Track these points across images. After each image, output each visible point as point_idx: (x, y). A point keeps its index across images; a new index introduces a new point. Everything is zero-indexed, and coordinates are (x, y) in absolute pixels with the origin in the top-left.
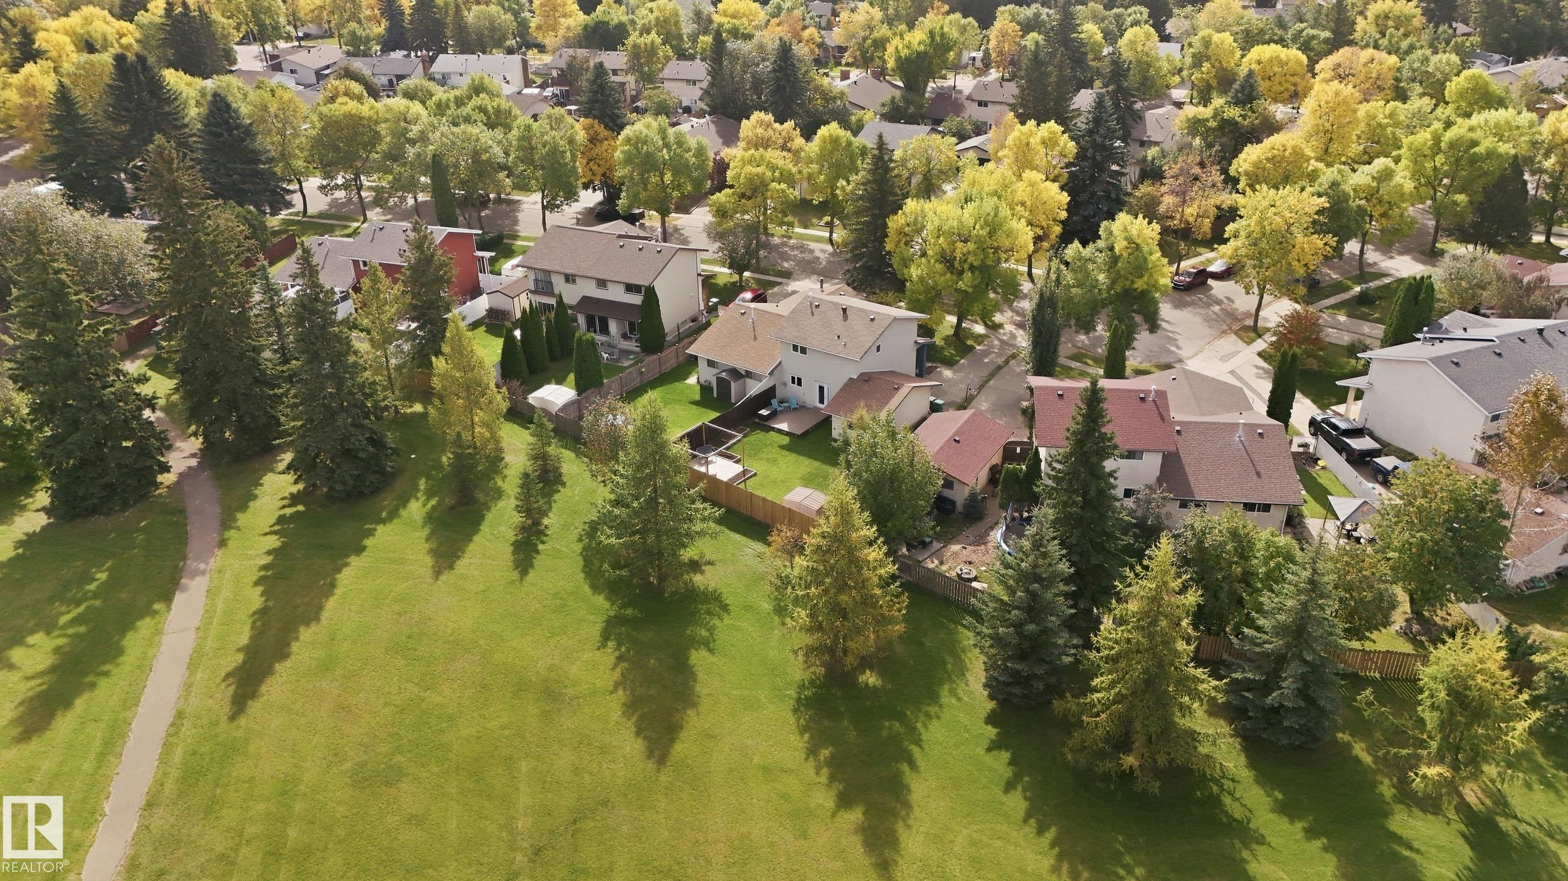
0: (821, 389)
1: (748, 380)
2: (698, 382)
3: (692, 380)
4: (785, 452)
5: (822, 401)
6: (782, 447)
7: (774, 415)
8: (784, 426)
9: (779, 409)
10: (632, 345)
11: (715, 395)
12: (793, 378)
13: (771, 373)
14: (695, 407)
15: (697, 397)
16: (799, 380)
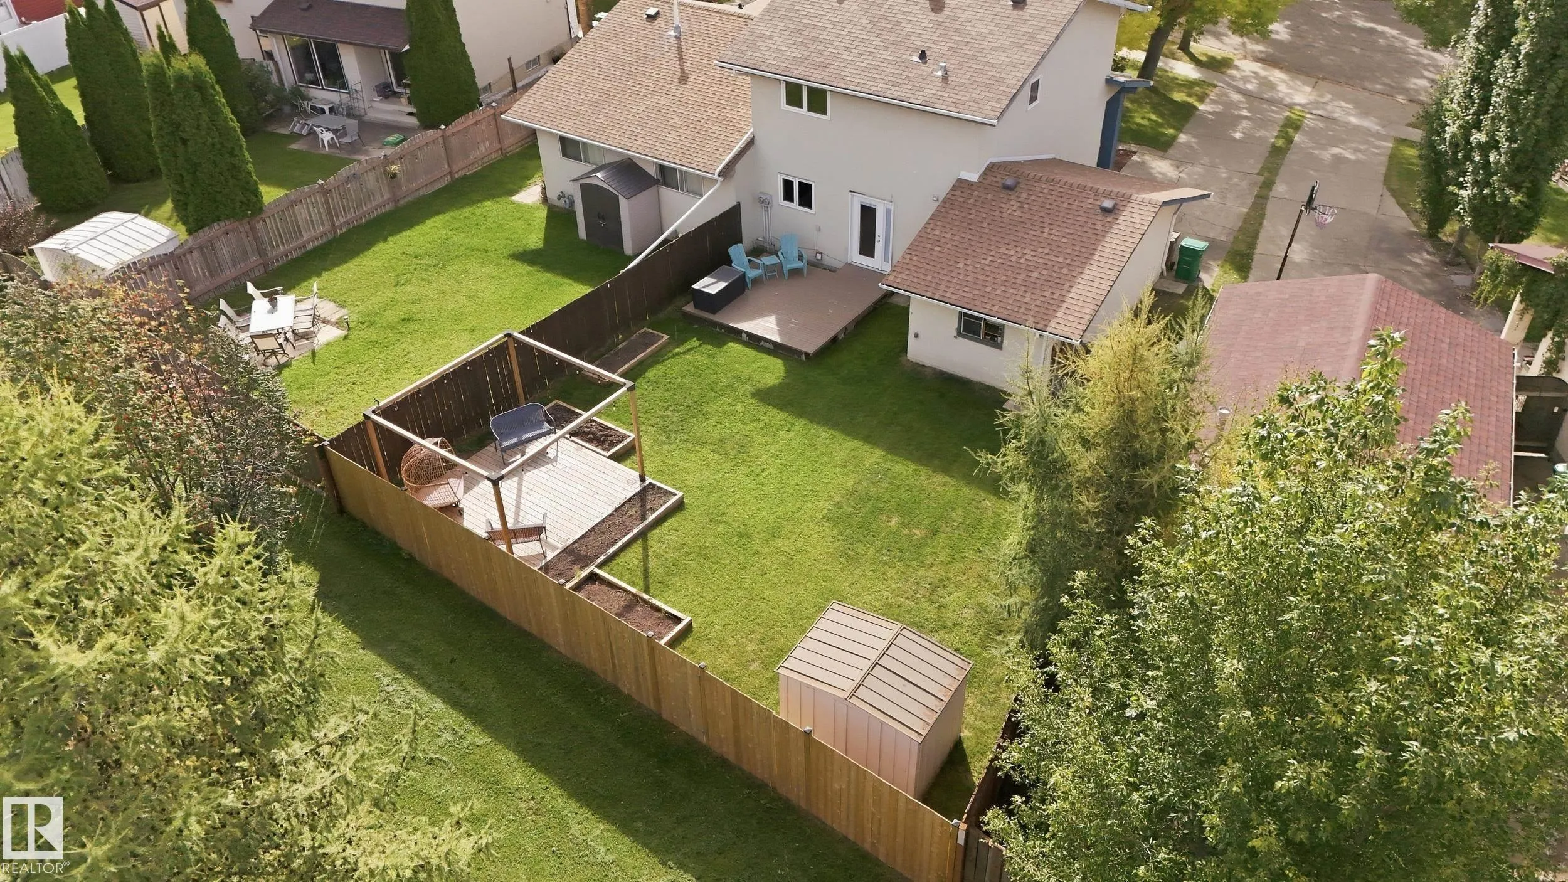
0: (868, 214)
1: (666, 193)
2: (545, 199)
3: (530, 195)
4: (775, 415)
5: (867, 247)
6: (765, 396)
7: (737, 290)
8: (766, 327)
9: (752, 274)
10: (399, 112)
11: (582, 234)
12: (788, 185)
13: (726, 172)
14: (524, 268)
15: (535, 239)
16: (806, 189)
